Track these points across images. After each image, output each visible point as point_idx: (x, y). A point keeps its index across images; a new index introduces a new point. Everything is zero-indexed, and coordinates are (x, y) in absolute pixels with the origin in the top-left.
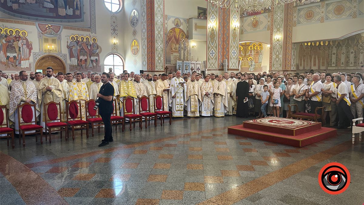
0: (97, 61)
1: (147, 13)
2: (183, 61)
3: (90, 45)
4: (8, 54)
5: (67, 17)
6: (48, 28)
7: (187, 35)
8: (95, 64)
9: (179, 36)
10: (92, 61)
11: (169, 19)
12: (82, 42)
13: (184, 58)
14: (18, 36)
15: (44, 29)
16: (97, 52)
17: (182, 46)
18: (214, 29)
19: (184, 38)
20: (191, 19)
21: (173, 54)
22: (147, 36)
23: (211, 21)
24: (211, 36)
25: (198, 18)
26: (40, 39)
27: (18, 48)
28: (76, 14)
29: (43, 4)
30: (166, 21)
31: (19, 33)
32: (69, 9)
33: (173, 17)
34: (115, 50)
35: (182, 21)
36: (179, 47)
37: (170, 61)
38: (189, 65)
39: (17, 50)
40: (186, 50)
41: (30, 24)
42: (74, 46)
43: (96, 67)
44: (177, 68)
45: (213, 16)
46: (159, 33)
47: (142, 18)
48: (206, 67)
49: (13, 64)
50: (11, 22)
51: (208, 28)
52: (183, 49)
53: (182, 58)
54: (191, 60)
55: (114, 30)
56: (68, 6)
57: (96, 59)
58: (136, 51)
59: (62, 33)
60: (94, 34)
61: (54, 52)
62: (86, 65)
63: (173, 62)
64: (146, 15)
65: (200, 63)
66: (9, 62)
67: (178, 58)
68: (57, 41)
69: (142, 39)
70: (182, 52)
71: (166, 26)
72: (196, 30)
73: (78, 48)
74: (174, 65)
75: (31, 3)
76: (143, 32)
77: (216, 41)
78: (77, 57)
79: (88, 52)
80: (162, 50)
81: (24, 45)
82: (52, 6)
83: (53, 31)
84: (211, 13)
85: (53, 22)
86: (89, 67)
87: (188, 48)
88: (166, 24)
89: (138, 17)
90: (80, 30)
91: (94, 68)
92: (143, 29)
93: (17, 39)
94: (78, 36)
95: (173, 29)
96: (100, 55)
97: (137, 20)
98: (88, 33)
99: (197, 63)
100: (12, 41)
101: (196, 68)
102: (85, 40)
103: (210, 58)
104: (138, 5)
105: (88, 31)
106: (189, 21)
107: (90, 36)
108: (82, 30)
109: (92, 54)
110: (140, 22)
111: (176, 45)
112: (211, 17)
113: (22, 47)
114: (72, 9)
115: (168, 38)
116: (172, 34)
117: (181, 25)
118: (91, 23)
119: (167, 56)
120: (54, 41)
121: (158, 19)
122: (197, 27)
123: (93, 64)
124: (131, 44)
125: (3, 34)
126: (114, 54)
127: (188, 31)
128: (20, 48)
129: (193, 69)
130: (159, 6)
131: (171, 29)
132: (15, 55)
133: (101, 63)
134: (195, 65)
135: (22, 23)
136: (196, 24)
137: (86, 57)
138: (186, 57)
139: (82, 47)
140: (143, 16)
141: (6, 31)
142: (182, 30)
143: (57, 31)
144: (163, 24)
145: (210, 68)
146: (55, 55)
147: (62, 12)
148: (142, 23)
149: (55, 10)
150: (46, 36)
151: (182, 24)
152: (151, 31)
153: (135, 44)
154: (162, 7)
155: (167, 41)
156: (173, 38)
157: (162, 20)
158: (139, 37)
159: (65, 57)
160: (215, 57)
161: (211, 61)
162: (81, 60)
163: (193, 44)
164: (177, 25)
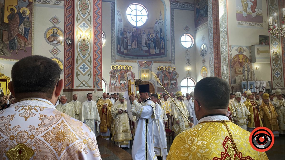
0: (175, 84)
1: (214, 45)
2: (248, 81)
3: (171, 73)
4: (121, 82)
5: (156, 55)
6: (144, 64)
7: (250, 59)
8: (174, 86)
9: (243, 61)
10: (172, 84)
11: (233, 48)
12: (165, 71)
13: (248, 78)
14: (127, 70)
15: (142, 64)
16: (175, 77)
17: (246, 68)
18: (278, 53)
19: (247, 62)
20: (254, 46)
21: (237, 75)
22: (214, 62)
23: (274, 46)
24: (275, 60)
25: (260, 44)
26: (139, 71)
27: (127, 78)
28: (162, 52)
29: (141, 48)
30: (230, 50)
31: (128, 68)
32: (157, 49)
33: (236, 46)
34: (188, 75)
35: (245, 48)
36: (243, 70)
37: (235, 82)
38: (253, 84)
39: (126, 79)
40: (250, 72)
41: (134, 62)
42: (160, 74)
43: (175, 88)
44: (242, 87)
45: (275, 43)
46: (225, 59)
47: (210, 50)
48: (271, 86)
49: (123, 88)
50: (123, 61)
51: (271, 53)
52: (247, 71)
53: (246, 78)
54: (256, 80)
55: (188, 60)
56: (156, 48)
57: (175, 82)
58: (205, 75)
59: (152, 66)
60: (173, 65)
61: (147, 79)
62: (168, 87)
63: (238, 82)
64: (213, 47)
65: (265, 82)
66: (121, 87)
67: (243, 79)
68: (149, 72)
69: (210, 66)
70: (246, 73)
71: (230, 53)
72: (258, 54)
73: (163, 75)
74: (239, 85)
75: (134, 48)
76: (211, 60)
77: (280, 64)
78: (162, 82)
79: (169, 78)
80: (228, 73)
81: (130, 75)
82: (146, 49)
83: (147, 65)
84: (274, 40)
85: (147, 59)
86: (170, 88)
87: (252, 70)
88: (230, 52)
89: (206, 49)
90: (164, 63)
91: (174, 89)
92: (211, 58)
93: (126, 72)
94: (163, 67)
95: (237, 56)
96: (178, 79)
97: (206, 52)
98: (169, 64)
99: (261, 82)
100: (123, 73)
101: (261, 86)
102: (167, 69)
103: (275, 78)
104: (206, 41)
105: (170, 63)
106: (251, 48)
107: (171, 66)
108: (166, 63)
109: (172, 78)
110: (208, 53)
111: (240, 68)
112: (274, 43)
113: (129, 76)
114: (159, 49)
115: (232, 63)
116: (236, 60)
117: (244, 52)
118: (171, 57)
119: (232, 77)
120: (147, 72)
121: (223, 49)
122: (259, 52)
123: (173, 86)
124: (201, 70)
125: (119, 69)
126: (187, 78)
127: (250, 56)
128: (127, 77)
129: (258, 88)
130: (224, 39)
131: (235, 56)
132: (125, 82)
133: (178, 85)
134: (260, 84)
135: (129, 62)
136: (258, 50)
137: (168, 82)
138: (250, 77)
139: (165, 75)
140: (210, 48)
141: (120, 67)
142: (245, 55)
143: (149, 64)
144: (228, 53)
145: (276, 88)
146: (148, 81)
147: (153, 52)
148: (210, 53)
149: (148, 51)
150: (143, 68)
151: (244, 50)
152: (218, 59)
153: (204, 70)
154: (226, 39)
155: (232, 65)
156: (237, 62)
157: (227, 49)
158: (207, 64)
159: (154, 82)
160: (280, 78)
161: (276, 81)
162: (165, 83)
163: (256, 66)
164: (240, 52)
